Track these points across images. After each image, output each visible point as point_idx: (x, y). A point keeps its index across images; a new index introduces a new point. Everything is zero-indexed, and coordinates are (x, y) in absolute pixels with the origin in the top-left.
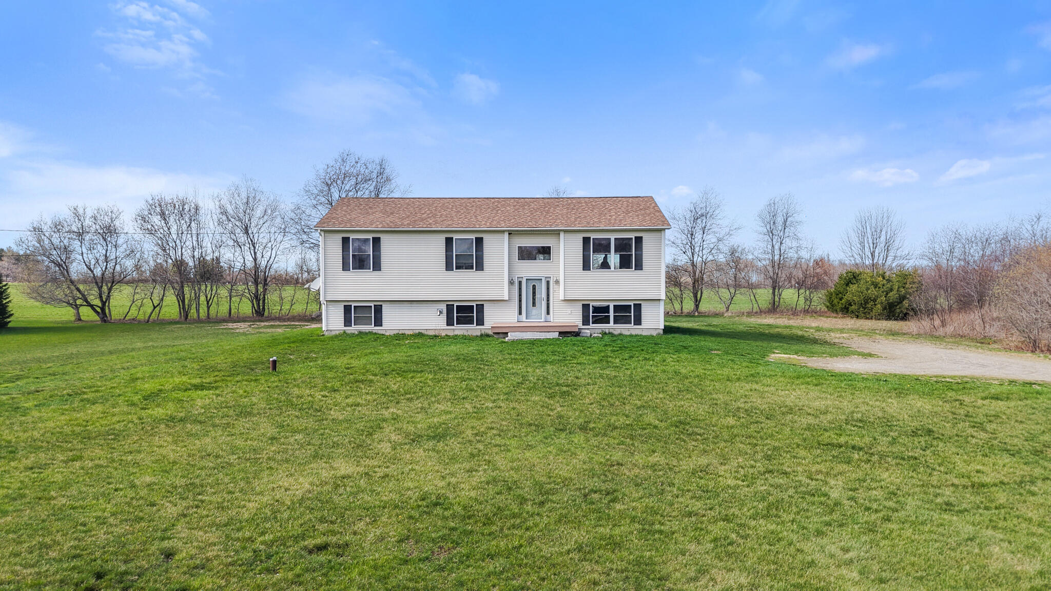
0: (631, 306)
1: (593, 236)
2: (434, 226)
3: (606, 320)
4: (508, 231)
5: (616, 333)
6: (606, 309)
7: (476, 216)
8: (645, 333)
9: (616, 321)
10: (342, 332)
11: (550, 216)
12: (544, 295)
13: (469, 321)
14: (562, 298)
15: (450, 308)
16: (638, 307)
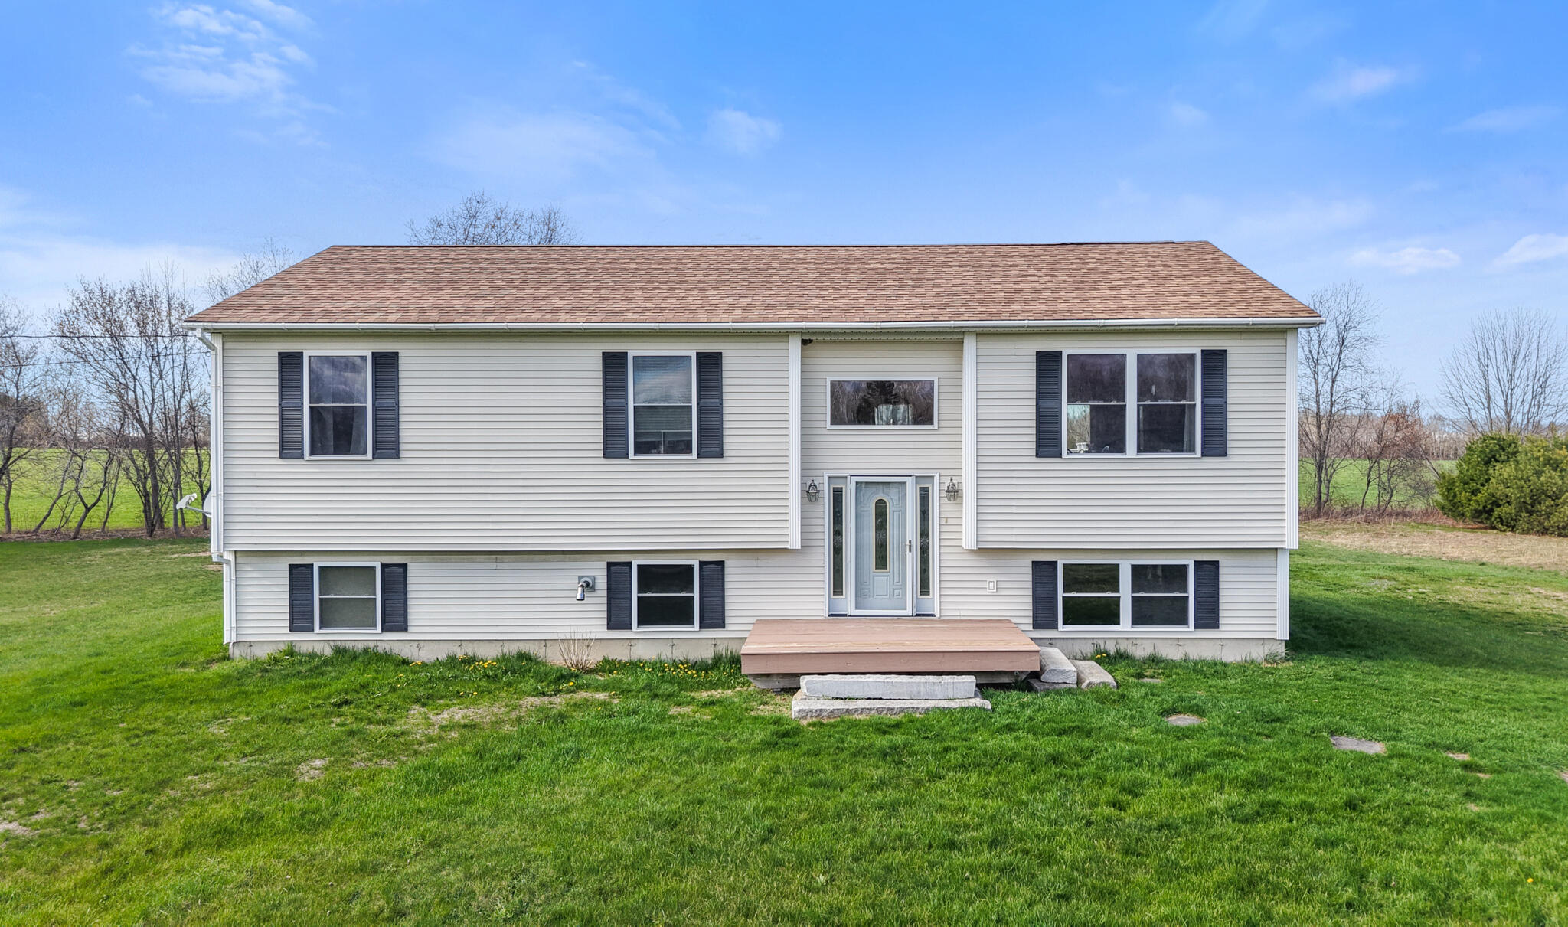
0: (1185, 568)
1: (1069, 348)
2: (564, 318)
3: (1108, 614)
4: (801, 332)
5: (1141, 652)
6: (1108, 576)
7: (702, 291)
8: (1231, 655)
9: (1143, 615)
10: (282, 647)
11: (928, 290)
12: (912, 533)
13: (679, 614)
14: (969, 541)
15: (617, 571)
16: (1208, 571)
